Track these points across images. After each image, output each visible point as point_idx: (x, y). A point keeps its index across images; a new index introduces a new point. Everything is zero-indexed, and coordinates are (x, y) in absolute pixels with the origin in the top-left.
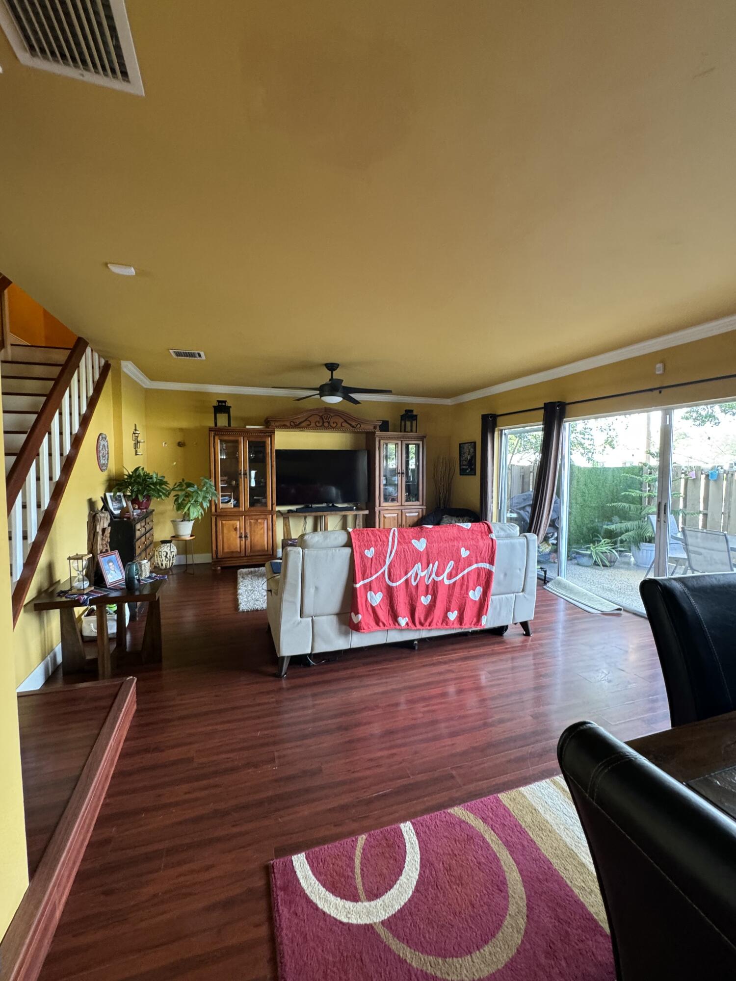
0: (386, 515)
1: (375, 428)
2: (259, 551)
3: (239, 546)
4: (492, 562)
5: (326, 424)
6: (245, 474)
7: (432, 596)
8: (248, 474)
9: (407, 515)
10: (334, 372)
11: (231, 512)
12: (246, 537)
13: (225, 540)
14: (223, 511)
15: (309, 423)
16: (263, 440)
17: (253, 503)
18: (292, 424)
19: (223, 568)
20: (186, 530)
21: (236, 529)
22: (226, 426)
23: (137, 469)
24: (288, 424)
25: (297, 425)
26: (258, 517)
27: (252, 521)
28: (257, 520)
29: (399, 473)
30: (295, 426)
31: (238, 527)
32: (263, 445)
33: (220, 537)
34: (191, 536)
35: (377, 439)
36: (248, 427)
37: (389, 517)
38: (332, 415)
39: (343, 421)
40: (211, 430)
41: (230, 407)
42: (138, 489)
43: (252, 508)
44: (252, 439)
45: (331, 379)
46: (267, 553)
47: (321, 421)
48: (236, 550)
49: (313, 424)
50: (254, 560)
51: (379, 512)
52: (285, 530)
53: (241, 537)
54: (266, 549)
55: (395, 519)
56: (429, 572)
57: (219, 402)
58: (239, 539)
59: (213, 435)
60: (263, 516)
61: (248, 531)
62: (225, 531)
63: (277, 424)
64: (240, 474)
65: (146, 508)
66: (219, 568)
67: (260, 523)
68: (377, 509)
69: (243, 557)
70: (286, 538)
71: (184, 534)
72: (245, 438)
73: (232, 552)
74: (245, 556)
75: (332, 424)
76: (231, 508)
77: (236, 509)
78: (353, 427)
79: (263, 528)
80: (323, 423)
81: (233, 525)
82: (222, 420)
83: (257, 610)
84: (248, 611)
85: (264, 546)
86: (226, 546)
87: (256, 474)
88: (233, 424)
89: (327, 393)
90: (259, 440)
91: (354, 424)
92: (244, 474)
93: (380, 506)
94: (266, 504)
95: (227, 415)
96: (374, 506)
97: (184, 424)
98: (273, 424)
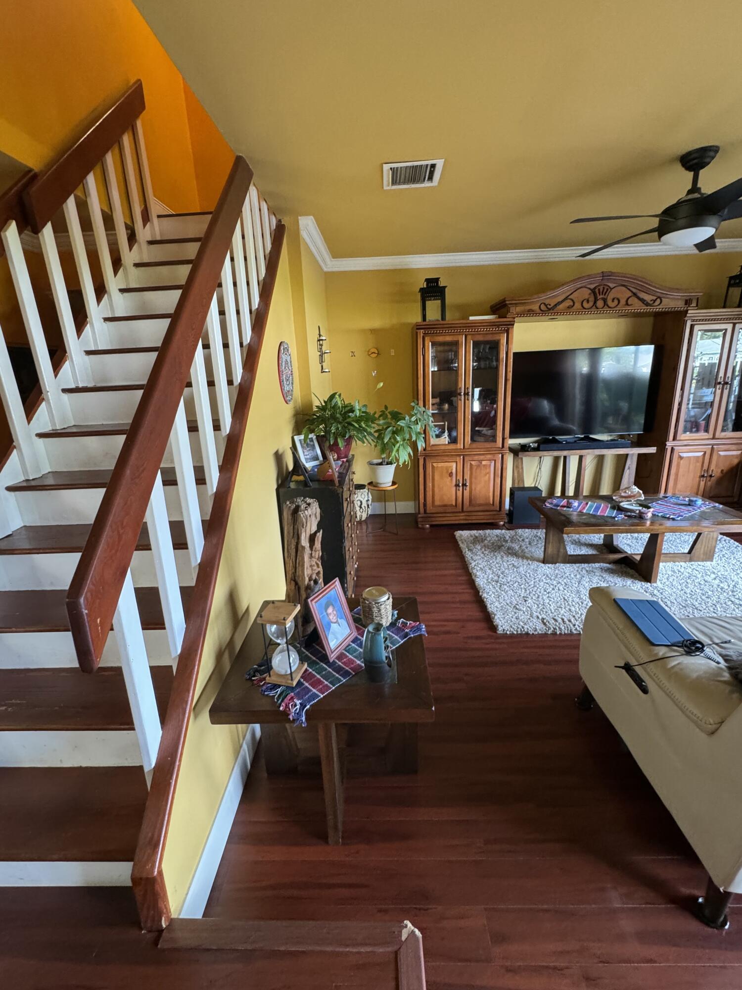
0: (684, 455)
1: (688, 302)
2: (480, 505)
3: (454, 497)
5: (600, 303)
6: (466, 394)
8: (470, 394)
9: (722, 453)
10: (702, 172)
11: (444, 451)
12: (464, 485)
13: (436, 489)
14: (434, 448)
15: (572, 304)
16: (496, 338)
18: (543, 307)
19: (431, 526)
20: (387, 476)
21: (451, 475)
22: (438, 320)
23: (332, 397)
24: (535, 307)
25: (549, 309)
26: (482, 457)
27: (473, 463)
28: (480, 461)
29: (720, 383)
30: (549, 311)
31: (454, 471)
32: (495, 346)
33: (429, 484)
34: (394, 483)
35: (689, 324)
36: (471, 318)
37: (689, 458)
38: (612, 285)
39: (630, 294)
40: (418, 327)
41: (445, 287)
42: (338, 429)
43: (475, 445)
44: (480, 338)
45: (695, 189)
46: (492, 508)
47: (592, 299)
48: (450, 503)
49: (578, 305)
50: (474, 518)
51: (672, 449)
52: (516, 474)
53: (457, 485)
54: (491, 503)
55: (698, 461)
57: (428, 281)
58: (454, 488)
59: (422, 335)
60: (489, 456)
61: (467, 477)
62: (437, 477)
63: (519, 309)
64: (460, 394)
65: (346, 456)
66: (428, 526)
67: (484, 465)
68: (669, 444)
69: (460, 512)
70: (516, 486)
71: (385, 482)
72: (469, 337)
73: (445, 506)
74: (463, 511)
75: (610, 303)
76: (445, 445)
77: (452, 446)
78: (647, 304)
79: (489, 473)
80: (595, 302)
81: (447, 468)
82: (433, 309)
85: (489, 500)
86: (437, 498)
87: (481, 392)
88: (448, 316)
90: (489, 338)
91: (648, 298)
92: (465, 394)
93: (674, 439)
94: (494, 438)
95: (439, 302)
96: (665, 439)
97: (377, 323)
98: (514, 310)
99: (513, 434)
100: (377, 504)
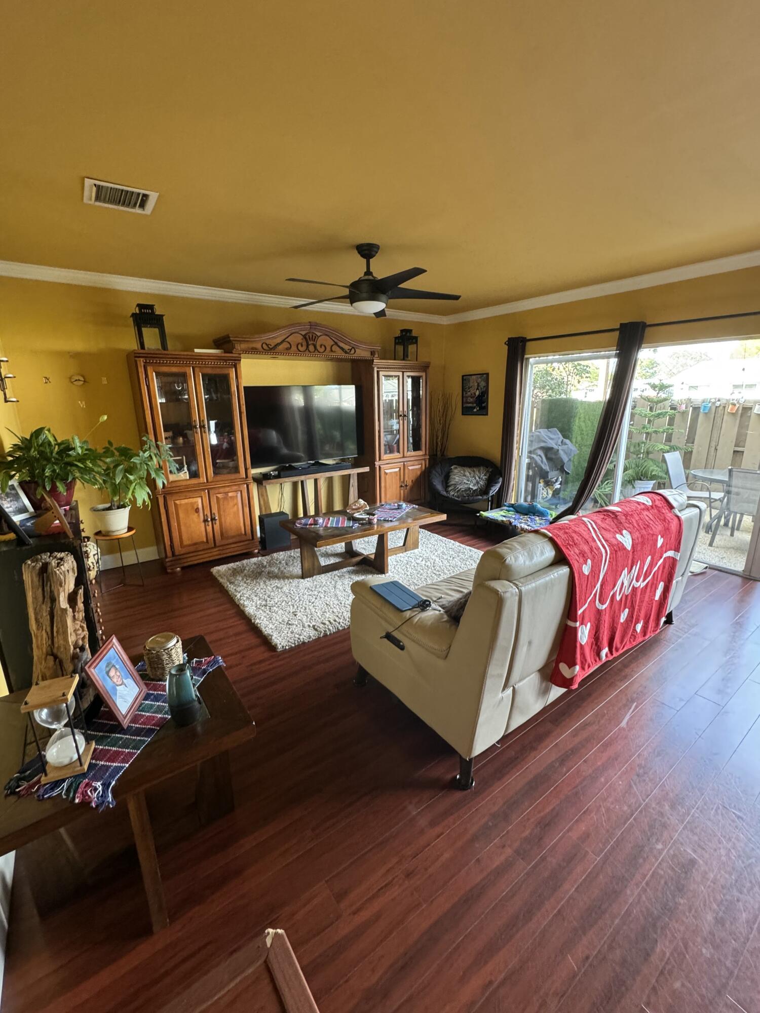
0: (387, 471)
1: (373, 353)
2: (233, 537)
3: (204, 534)
4: (677, 549)
5: (311, 348)
6: (202, 427)
7: (629, 609)
8: (206, 426)
9: (410, 468)
11: (187, 486)
12: (213, 519)
13: (183, 528)
14: (174, 485)
15: (289, 346)
16: (225, 371)
17: (217, 469)
18: (264, 346)
19: (183, 568)
20: (120, 521)
21: (197, 510)
22: (158, 350)
24: (258, 346)
25: (271, 349)
26: (227, 489)
27: (219, 495)
28: (227, 493)
29: (401, 416)
30: (271, 350)
31: (200, 506)
32: (225, 379)
33: (174, 524)
34: (130, 529)
35: (376, 370)
36: (196, 350)
37: (391, 473)
38: (319, 334)
39: (333, 343)
40: (137, 355)
41: (162, 316)
42: (54, 471)
43: (219, 478)
44: (209, 371)
45: (368, 273)
46: (244, 538)
47: (304, 343)
48: (201, 540)
49: (294, 348)
50: (229, 550)
51: (380, 467)
52: (262, 503)
53: (205, 521)
54: (243, 532)
55: (397, 475)
56: (632, 577)
57: (140, 306)
58: (203, 524)
59: (142, 364)
60: (235, 488)
61: (215, 511)
62: (181, 515)
63: (244, 346)
64: (195, 427)
65: (68, 503)
66: (178, 569)
67: (231, 497)
68: (377, 463)
69: (212, 548)
70: (264, 513)
71: (119, 528)
72: (197, 370)
73: (195, 544)
74: (215, 546)
75: (318, 347)
76: (187, 480)
77: (194, 481)
78: (346, 352)
79: (237, 504)
80: (307, 347)
81: (192, 504)
82: (151, 337)
83: (304, 643)
84: (291, 649)
85: (241, 529)
86: (185, 537)
87: (216, 424)
88: (170, 346)
89: (364, 295)
90: (218, 371)
91: (346, 347)
92: (200, 427)
93: (380, 459)
94: (236, 470)
95: (157, 330)
96: (374, 460)
97: (78, 345)
98: (239, 347)
99: (255, 465)
100: (107, 557)
